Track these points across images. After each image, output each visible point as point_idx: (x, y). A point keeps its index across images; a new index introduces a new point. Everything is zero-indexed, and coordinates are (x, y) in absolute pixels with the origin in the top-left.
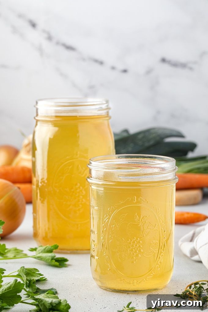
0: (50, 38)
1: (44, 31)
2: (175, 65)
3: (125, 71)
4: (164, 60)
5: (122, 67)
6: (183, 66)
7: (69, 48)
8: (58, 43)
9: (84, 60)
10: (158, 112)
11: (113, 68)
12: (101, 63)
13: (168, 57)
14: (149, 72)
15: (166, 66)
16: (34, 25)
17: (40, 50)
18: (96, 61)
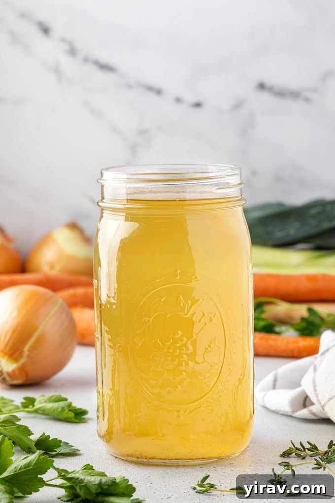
0: (72, 51)
1: (63, 40)
2: (281, 93)
3: (198, 105)
4: (262, 86)
5: (193, 99)
6: (295, 95)
7: (105, 67)
8: (86, 60)
9: (130, 87)
10: (254, 173)
11: (178, 100)
12: (159, 92)
13: (269, 81)
14: (238, 105)
15: (265, 96)
16: (46, 30)
17: (57, 71)
18: (150, 89)
